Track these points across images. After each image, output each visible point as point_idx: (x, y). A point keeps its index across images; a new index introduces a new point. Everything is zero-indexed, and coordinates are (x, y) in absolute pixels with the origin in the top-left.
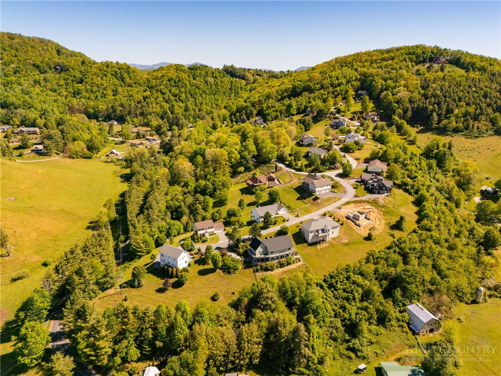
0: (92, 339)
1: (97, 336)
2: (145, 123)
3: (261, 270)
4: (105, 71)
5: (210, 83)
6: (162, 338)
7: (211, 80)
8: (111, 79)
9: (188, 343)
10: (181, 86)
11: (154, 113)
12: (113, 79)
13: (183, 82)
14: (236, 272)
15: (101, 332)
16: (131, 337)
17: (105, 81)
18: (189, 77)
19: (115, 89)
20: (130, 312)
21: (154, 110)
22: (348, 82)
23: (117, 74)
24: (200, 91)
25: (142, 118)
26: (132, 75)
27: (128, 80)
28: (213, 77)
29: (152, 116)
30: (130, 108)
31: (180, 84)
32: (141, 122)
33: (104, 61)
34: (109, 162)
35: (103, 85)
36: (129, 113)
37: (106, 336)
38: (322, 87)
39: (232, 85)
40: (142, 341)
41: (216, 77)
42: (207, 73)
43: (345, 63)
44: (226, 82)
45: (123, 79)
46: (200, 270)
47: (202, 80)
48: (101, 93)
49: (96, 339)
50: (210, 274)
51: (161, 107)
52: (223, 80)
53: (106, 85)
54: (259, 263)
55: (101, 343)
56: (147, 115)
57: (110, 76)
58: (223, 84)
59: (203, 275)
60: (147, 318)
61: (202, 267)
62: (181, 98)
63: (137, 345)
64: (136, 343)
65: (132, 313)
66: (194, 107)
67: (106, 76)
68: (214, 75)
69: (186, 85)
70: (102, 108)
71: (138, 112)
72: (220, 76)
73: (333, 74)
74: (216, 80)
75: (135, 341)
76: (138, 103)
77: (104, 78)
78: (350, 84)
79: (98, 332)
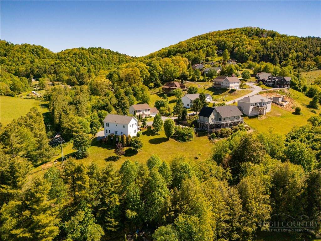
0: (27, 213)
1: (35, 206)
2: (57, 79)
3: (217, 136)
4: (24, 49)
5: (104, 58)
6: (133, 206)
7: (104, 55)
8: (29, 54)
9: (178, 207)
10: (83, 58)
11: (65, 72)
12: (31, 54)
13: (85, 56)
14: (191, 139)
15: (43, 200)
16: (89, 208)
17: (24, 55)
18: (89, 53)
19: (32, 60)
20: (86, 171)
21: (65, 70)
22: (207, 46)
23: (34, 51)
24: (98, 61)
25: (55, 75)
26: (45, 53)
27: (42, 55)
28: (106, 54)
29: (63, 74)
30: (45, 69)
31: (82, 57)
32: (54, 78)
33: (24, 43)
34: (29, 99)
35: (23, 57)
36: (45, 72)
37: (50, 207)
38: (190, 50)
39: (119, 59)
40: (104, 213)
41: (108, 54)
42: (102, 51)
43: (202, 37)
44: (115, 58)
45: (38, 55)
46: (151, 140)
47: (98, 55)
48: (21, 62)
49: (33, 211)
50: (163, 143)
51: (70, 68)
52: (113, 56)
53: (25, 57)
54: (214, 130)
55: (43, 218)
56: (59, 73)
57: (28, 52)
58: (113, 58)
59: (156, 144)
60: (110, 179)
61: (151, 137)
62: (85, 65)
63: (97, 218)
64: (95, 216)
65: (88, 173)
66: (94, 70)
67: (25, 52)
68: (107, 53)
69: (87, 57)
70: (23, 70)
71: (52, 71)
72: (111, 54)
73: (196, 43)
74: (109, 56)
75: (93, 212)
76: (52, 66)
77: (24, 53)
78: (209, 47)
79: (38, 201)
